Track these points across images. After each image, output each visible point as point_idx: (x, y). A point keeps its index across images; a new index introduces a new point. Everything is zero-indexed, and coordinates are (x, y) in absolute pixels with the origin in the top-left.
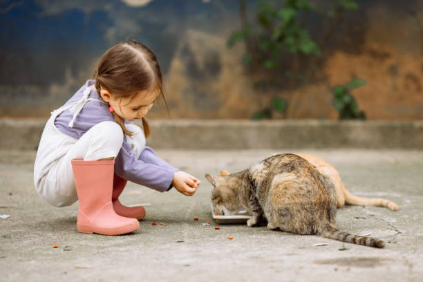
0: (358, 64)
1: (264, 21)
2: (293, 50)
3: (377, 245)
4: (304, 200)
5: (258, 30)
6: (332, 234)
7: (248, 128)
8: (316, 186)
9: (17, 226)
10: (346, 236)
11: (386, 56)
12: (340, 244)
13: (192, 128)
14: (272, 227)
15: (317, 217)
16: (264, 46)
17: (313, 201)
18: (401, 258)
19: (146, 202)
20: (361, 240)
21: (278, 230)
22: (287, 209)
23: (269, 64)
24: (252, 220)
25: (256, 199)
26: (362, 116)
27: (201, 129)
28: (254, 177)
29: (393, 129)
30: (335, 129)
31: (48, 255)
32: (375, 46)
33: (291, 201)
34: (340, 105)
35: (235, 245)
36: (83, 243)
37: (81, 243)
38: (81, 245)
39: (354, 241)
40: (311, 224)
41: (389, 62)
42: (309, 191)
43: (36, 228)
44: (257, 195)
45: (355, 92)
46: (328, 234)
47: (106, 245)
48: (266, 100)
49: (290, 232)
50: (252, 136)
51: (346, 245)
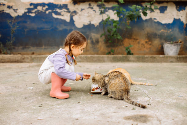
0: (131, 41)
1: (109, 31)
2: (116, 38)
4: (120, 89)
5: (108, 33)
6: (128, 101)
7: (105, 57)
10: (133, 102)
11: (137, 39)
15: (124, 94)
16: (109, 37)
17: (123, 89)
20: (138, 105)
21: (111, 97)
22: (114, 91)
23: (110, 41)
24: (103, 93)
26: (132, 54)
27: (93, 57)
29: (140, 57)
30: (126, 57)
32: (135, 37)
34: (127, 52)
39: (136, 105)
41: (138, 41)
45: (130, 48)
46: (127, 101)
48: (109, 50)
49: (115, 98)
50: (106, 59)
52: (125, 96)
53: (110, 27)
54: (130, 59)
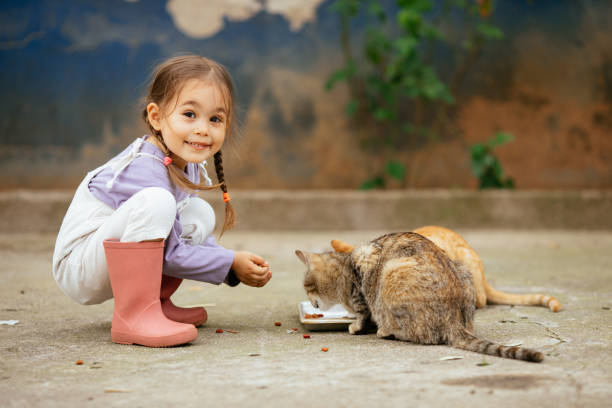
1: (373, 55)
2: (414, 94)
3: (531, 357)
5: (366, 68)
6: (469, 343)
7: (353, 201)
8: (445, 276)
9: (27, 335)
10: (488, 346)
11: (541, 102)
12: (480, 358)
13: (275, 201)
14: (384, 335)
15: (447, 319)
16: (373, 90)
17: (441, 296)
18: (564, 376)
19: (211, 302)
20: (508, 351)
21: (391, 338)
22: (404, 308)
23: (380, 115)
24: (356, 325)
25: (361, 294)
26: (510, 184)
27: (289, 204)
28: (358, 264)
29: (552, 202)
30: (472, 203)
31: (69, 374)
32: (528, 89)
33: (410, 296)
34: (477, 171)
35: (331, 359)
36: (118, 357)
37: (115, 358)
38: (116, 361)
39: (498, 353)
40: (439, 328)
41: (546, 111)
42: (435, 283)
43: (54, 337)
44: (363, 289)
46: (463, 343)
47: (150, 360)
49: (408, 341)
50: (358, 212)
51: (488, 358)
52: (452, 328)
53: (383, 32)
54: (497, 211)
